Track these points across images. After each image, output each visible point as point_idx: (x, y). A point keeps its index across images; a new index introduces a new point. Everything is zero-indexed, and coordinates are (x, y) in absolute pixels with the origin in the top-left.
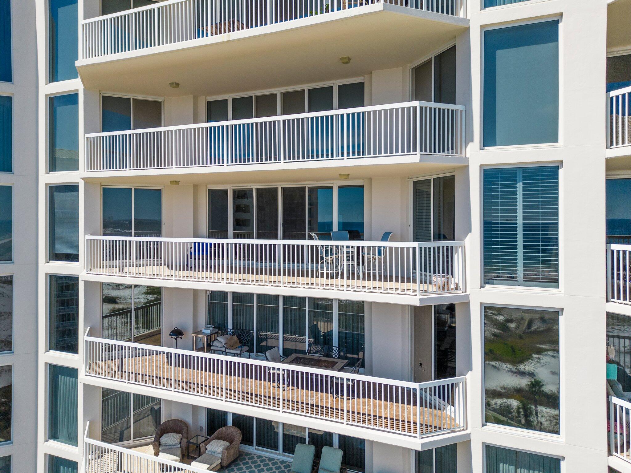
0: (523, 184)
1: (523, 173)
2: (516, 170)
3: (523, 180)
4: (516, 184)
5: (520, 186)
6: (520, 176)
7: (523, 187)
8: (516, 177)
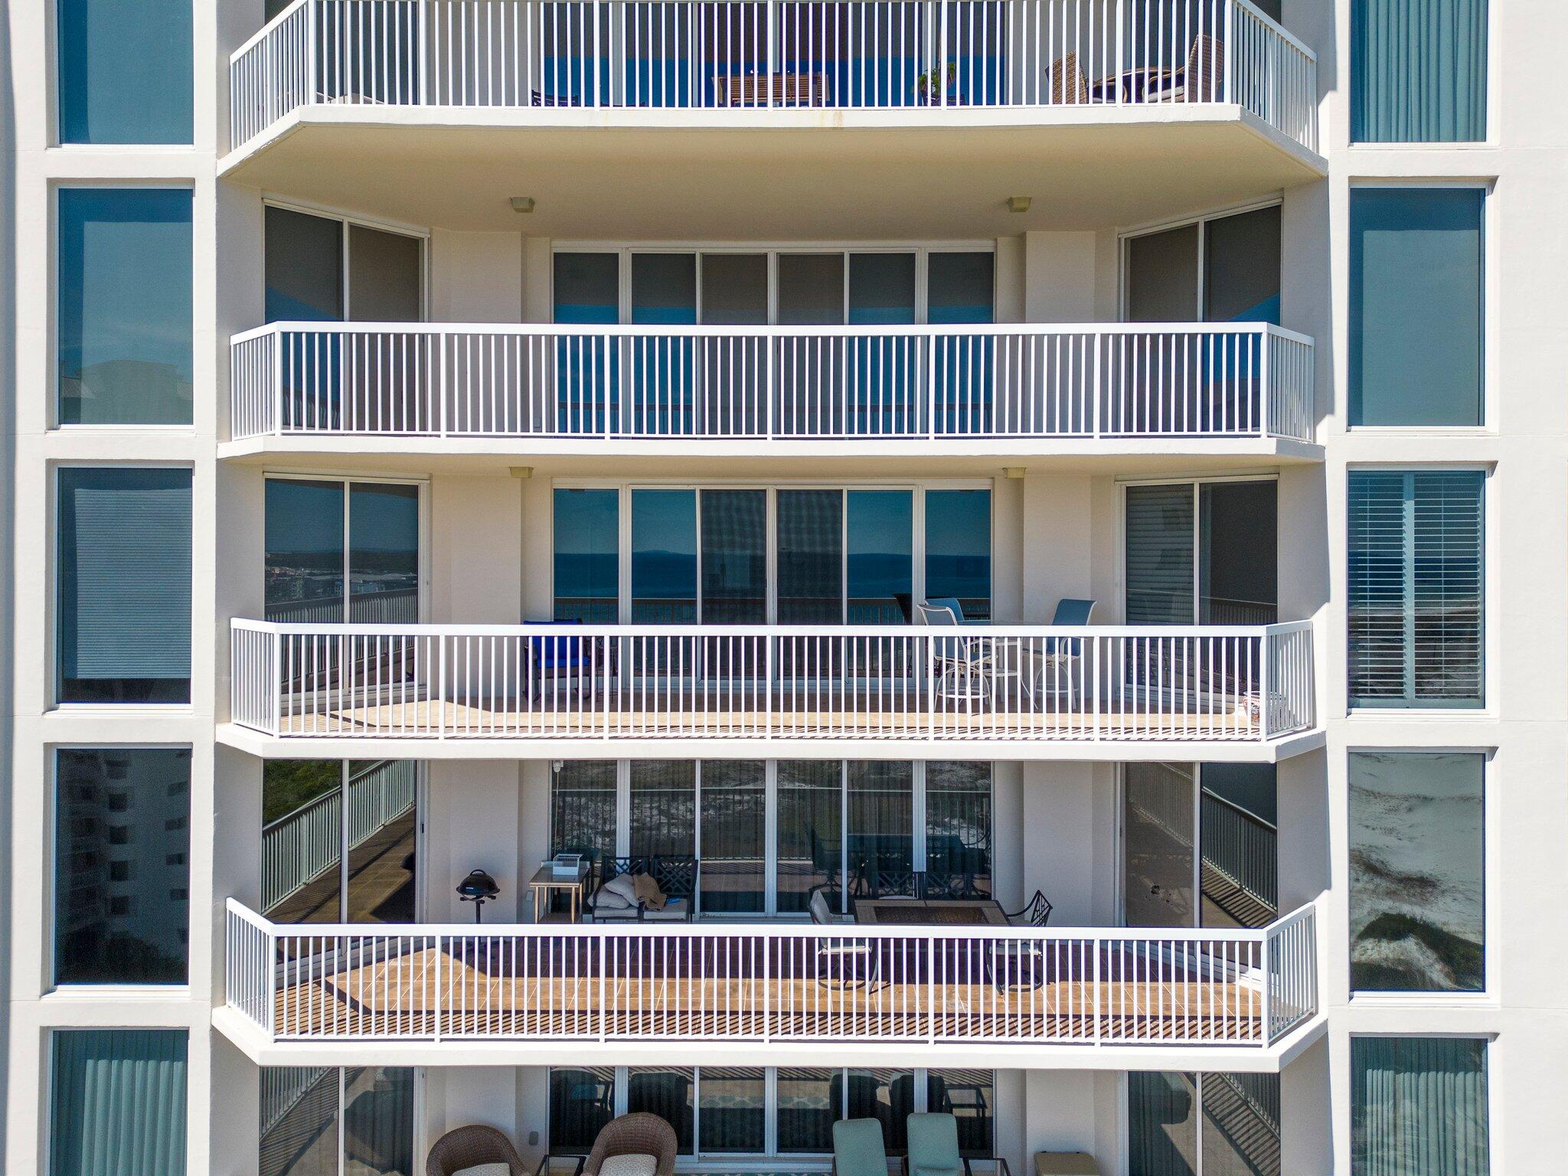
0: (1416, 503)
1: (1416, 481)
2: (1402, 476)
3: (1416, 496)
4: (1401, 503)
5: (1409, 507)
6: (1409, 486)
7: (1416, 510)
8: (1401, 489)
